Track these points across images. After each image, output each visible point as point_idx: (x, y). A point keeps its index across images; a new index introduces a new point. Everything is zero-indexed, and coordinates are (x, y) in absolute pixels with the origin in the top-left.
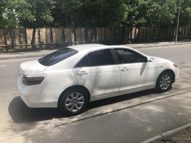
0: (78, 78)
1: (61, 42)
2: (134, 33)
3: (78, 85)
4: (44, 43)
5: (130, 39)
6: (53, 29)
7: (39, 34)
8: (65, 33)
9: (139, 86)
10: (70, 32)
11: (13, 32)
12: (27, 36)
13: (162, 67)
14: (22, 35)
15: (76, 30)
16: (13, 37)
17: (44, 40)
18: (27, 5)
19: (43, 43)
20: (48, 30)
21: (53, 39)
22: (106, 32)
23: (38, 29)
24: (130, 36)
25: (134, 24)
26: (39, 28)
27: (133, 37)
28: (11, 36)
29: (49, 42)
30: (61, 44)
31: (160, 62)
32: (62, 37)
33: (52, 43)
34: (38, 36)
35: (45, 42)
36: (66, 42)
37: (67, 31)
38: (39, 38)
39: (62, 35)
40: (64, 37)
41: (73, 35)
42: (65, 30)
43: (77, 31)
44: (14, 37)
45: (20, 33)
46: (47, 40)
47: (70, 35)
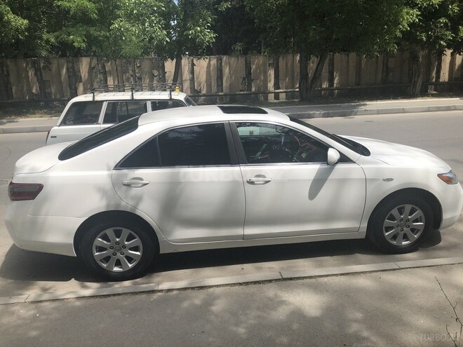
0: (121, 192)
1: (241, 91)
2: (448, 65)
3: (120, 209)
4: (204, 92)
5: (432, 84)
6: (225, 58)
7: (192, 72)
8: (254, 67)
9: (311, 229)
10: (264, 64)
11: (138, 67)
12: (166, 75)
13: (389, 180)
14: (156, 73)
15: (281, 59)
16: (138, 78)
17: (202, 85)
18: (155, 6)
19: (200, 92)
20: (214, 62)
21: (222, 84)
22: (363, 65)
23: (190, 60)
24: (434, 74)
25: (442, 39)
26: (192, 58)
27: (445, 76)
28: (134, 76)
29: (214, 89)
30: (241, 94)
31: (384, 166)
32: (244, 79)
33: (220, 94)
34: (191, 76)
35: (205, 89)
36: (253, 89)
37: (257, 61)
38: (192, 80)
39: (243, 74)
40: (248, 77)
41: (272, 73)
42: (252, 60)
43: (282, 63)
44: (140, 78)
45: (153, 69)
46: (209, 86)
47: (265, 73)
